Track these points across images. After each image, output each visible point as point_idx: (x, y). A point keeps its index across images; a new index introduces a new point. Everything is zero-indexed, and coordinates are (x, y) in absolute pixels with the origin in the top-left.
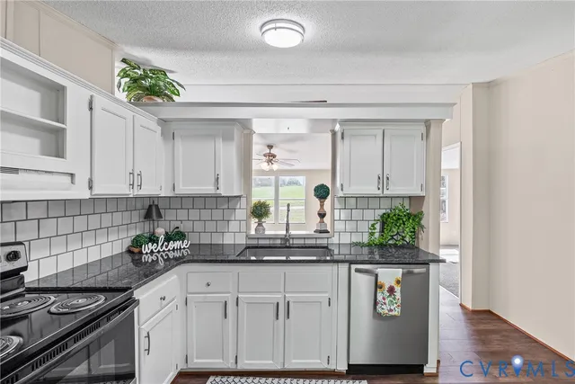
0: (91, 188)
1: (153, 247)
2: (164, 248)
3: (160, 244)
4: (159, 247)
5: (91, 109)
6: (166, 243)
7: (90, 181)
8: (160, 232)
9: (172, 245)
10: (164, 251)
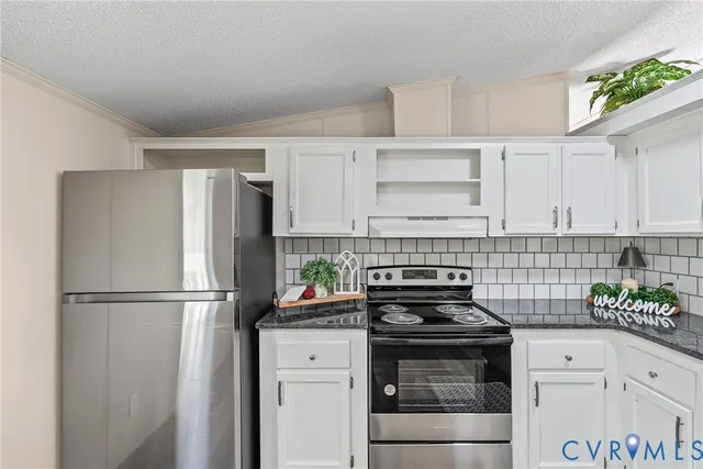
0: (504, 228)
1: (610, 302)
2: (625, 306)
3: (620, 300)
4: (618, 304)
5: (503, 158)
6: (630, 301)
7: (504, 222)
8: (630, 284)
9: (638, 305)
10: (625, 310)
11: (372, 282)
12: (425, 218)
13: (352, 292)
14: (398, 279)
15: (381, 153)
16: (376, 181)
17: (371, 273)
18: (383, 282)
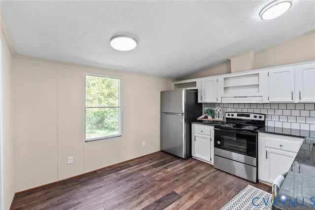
0: (269, 100)
5: (268, 75)
7: (268, 98)
11: (227, 116)
12: (239, 97)
13: (220, 119)
14: (235, 116)
15: (225, 79)
16: (224, 87)
17: (227, 114)
18: (230, 117)
